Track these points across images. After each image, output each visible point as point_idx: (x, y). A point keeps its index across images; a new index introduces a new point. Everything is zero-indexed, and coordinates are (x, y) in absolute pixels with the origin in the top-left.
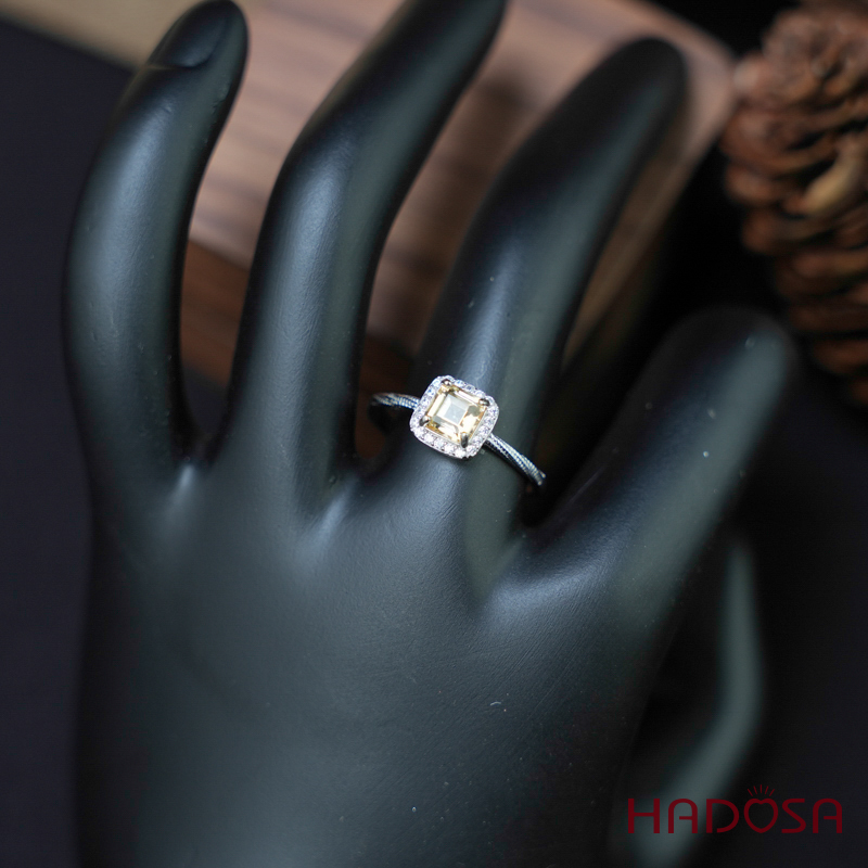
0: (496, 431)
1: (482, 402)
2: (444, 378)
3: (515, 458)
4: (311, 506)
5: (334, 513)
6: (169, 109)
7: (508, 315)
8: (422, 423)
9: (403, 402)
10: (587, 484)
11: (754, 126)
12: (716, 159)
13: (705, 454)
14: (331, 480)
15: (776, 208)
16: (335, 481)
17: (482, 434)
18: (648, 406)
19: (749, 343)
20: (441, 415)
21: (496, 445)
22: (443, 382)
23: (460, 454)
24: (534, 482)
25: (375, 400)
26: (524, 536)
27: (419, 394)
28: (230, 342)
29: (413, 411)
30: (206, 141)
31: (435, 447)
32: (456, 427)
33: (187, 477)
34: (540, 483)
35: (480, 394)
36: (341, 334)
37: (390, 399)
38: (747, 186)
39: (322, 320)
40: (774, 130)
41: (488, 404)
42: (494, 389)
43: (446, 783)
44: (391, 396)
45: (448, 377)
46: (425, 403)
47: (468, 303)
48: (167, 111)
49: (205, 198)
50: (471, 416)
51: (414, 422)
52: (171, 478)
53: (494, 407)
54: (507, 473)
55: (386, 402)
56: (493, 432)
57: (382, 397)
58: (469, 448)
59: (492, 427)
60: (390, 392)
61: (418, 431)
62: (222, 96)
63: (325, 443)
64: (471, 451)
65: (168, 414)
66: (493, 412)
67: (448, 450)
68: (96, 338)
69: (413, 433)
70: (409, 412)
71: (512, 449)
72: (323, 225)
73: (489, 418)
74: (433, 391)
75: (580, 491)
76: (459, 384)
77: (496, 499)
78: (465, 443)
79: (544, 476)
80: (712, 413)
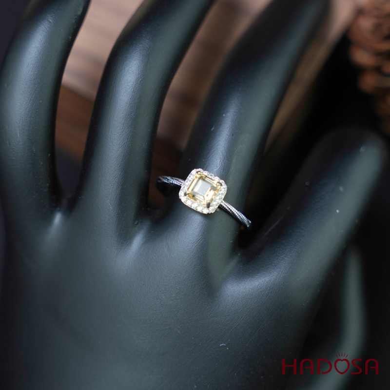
0: (225, 199)
1: (218, 184)
2: (198, 170)
3: (235, 213)
4: (125, 237)
5: (138, 241)
6: (50, 20)
7: (233, 135)
8: (185, 194)
9: (175, 181)
10: (274, 226)
11: (366, 24)
12: (345, 42)
13: (338, 211)
14: (136, 223)
15: (378, 70)
16: (138, 223)
17: (218, 201)
18: (307, 184)
19: (362, 149)
20: (196, 190)
21: (225, 207)
22: (197, 172)
23: (206, 211)
24: (245, 226)
25: (160, 179)
26: (239, 254)
27: (184, 178)
28: (84, 138)
29: (181, 187)
30: (70, 38)
31: (192, 208)
32: (204, 197)
33: (58, 218)
34: (248, 226)
35: (217, 179)
36: (142, 144)
37: (168, 180)
38: (362, 57)
39: (132, 137)
40: (377, 27)
41: (221, 185)
42: (224, 176)
43: (195, 386)
44: (169, 178)
45: (200, 169)
46: (187, 184)
47: (211, 128)
48: (50, 22)
49: (71, 62)
50: (212, 191)
51: (181, 194)
52: (49, 219)
53: (225, 186)
54: (231, 221)
55: (166, 181)
56: (224, 200)
57: (164, 178)
58: (211, 208)
59: (223, 197)
60: (168, 176)
61: (183, 199)
62: (79, 13)
63: (133, 203)
64: (212, 210)
65: (48, 185)
66: (223, 189)
67: (199, 209)
68: (10, 145)
69: (180, 200)
70: (178, 188)
71: (233, 208)
72: (134, 86)
73: (221, 192)
74: (192, 177)
75: (270, 230)
76: (205, 173)
77: (224, 235)
78: (208, 206)
79: (250, 222)
80: (341, 189)
